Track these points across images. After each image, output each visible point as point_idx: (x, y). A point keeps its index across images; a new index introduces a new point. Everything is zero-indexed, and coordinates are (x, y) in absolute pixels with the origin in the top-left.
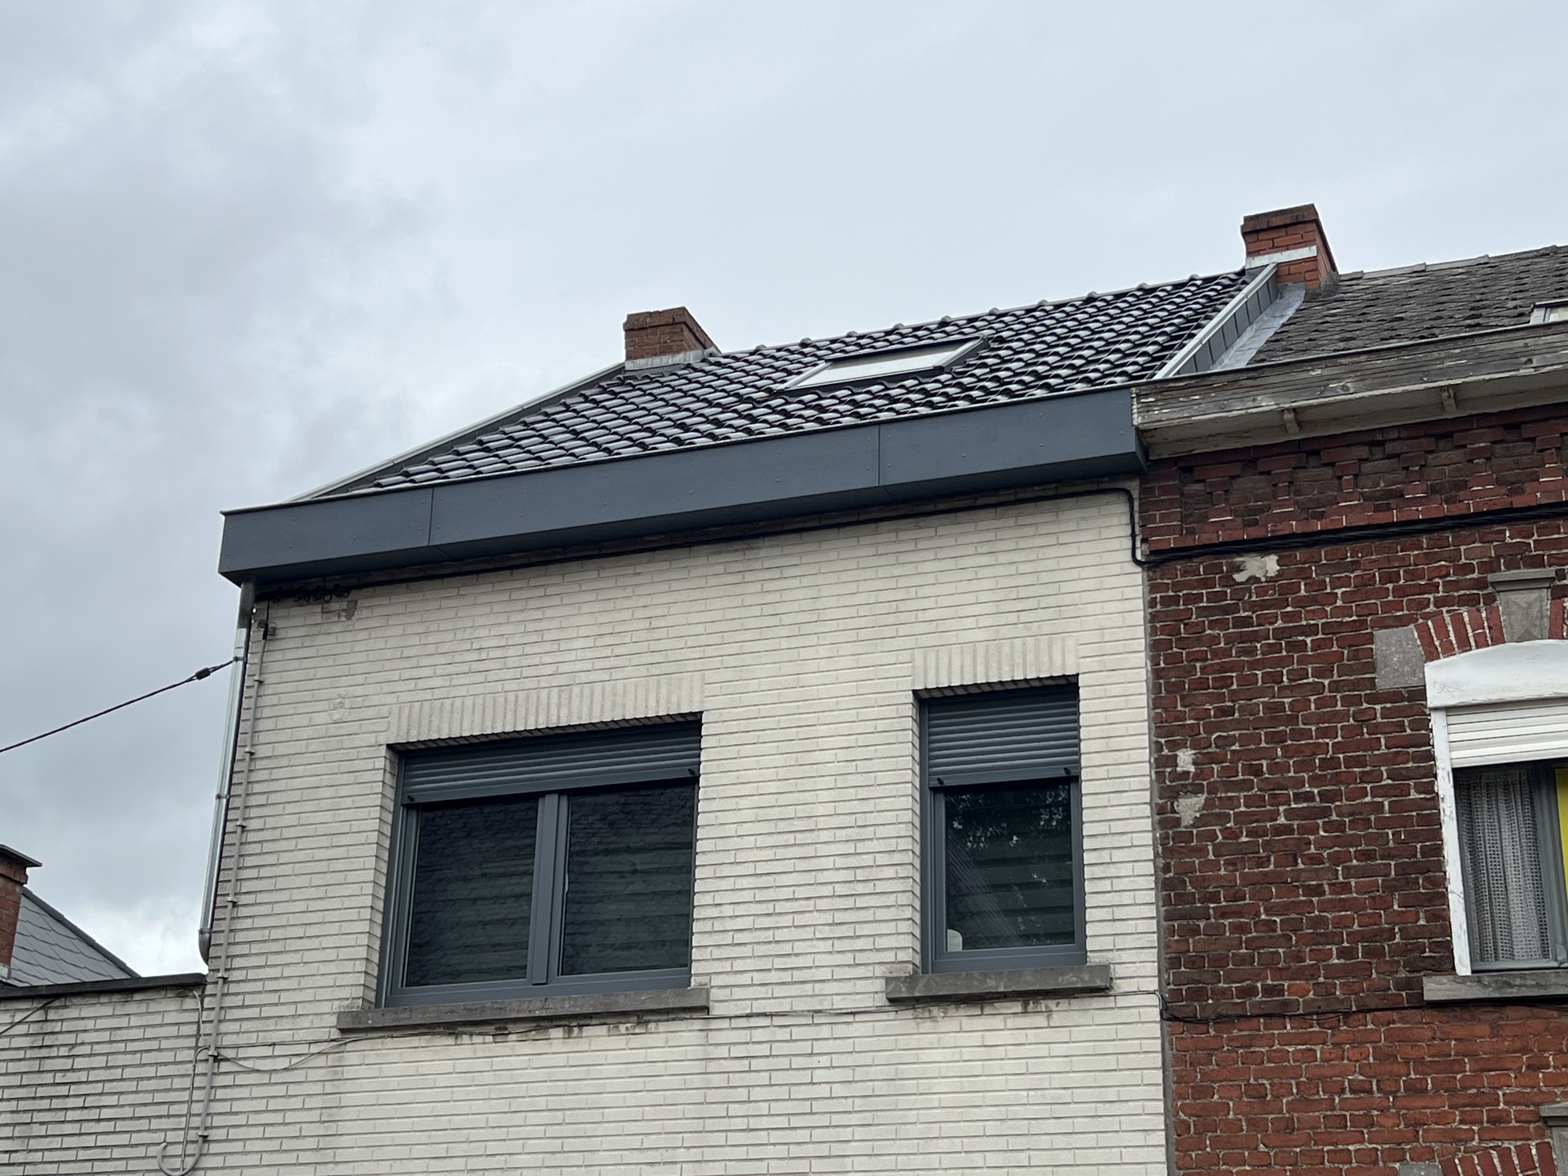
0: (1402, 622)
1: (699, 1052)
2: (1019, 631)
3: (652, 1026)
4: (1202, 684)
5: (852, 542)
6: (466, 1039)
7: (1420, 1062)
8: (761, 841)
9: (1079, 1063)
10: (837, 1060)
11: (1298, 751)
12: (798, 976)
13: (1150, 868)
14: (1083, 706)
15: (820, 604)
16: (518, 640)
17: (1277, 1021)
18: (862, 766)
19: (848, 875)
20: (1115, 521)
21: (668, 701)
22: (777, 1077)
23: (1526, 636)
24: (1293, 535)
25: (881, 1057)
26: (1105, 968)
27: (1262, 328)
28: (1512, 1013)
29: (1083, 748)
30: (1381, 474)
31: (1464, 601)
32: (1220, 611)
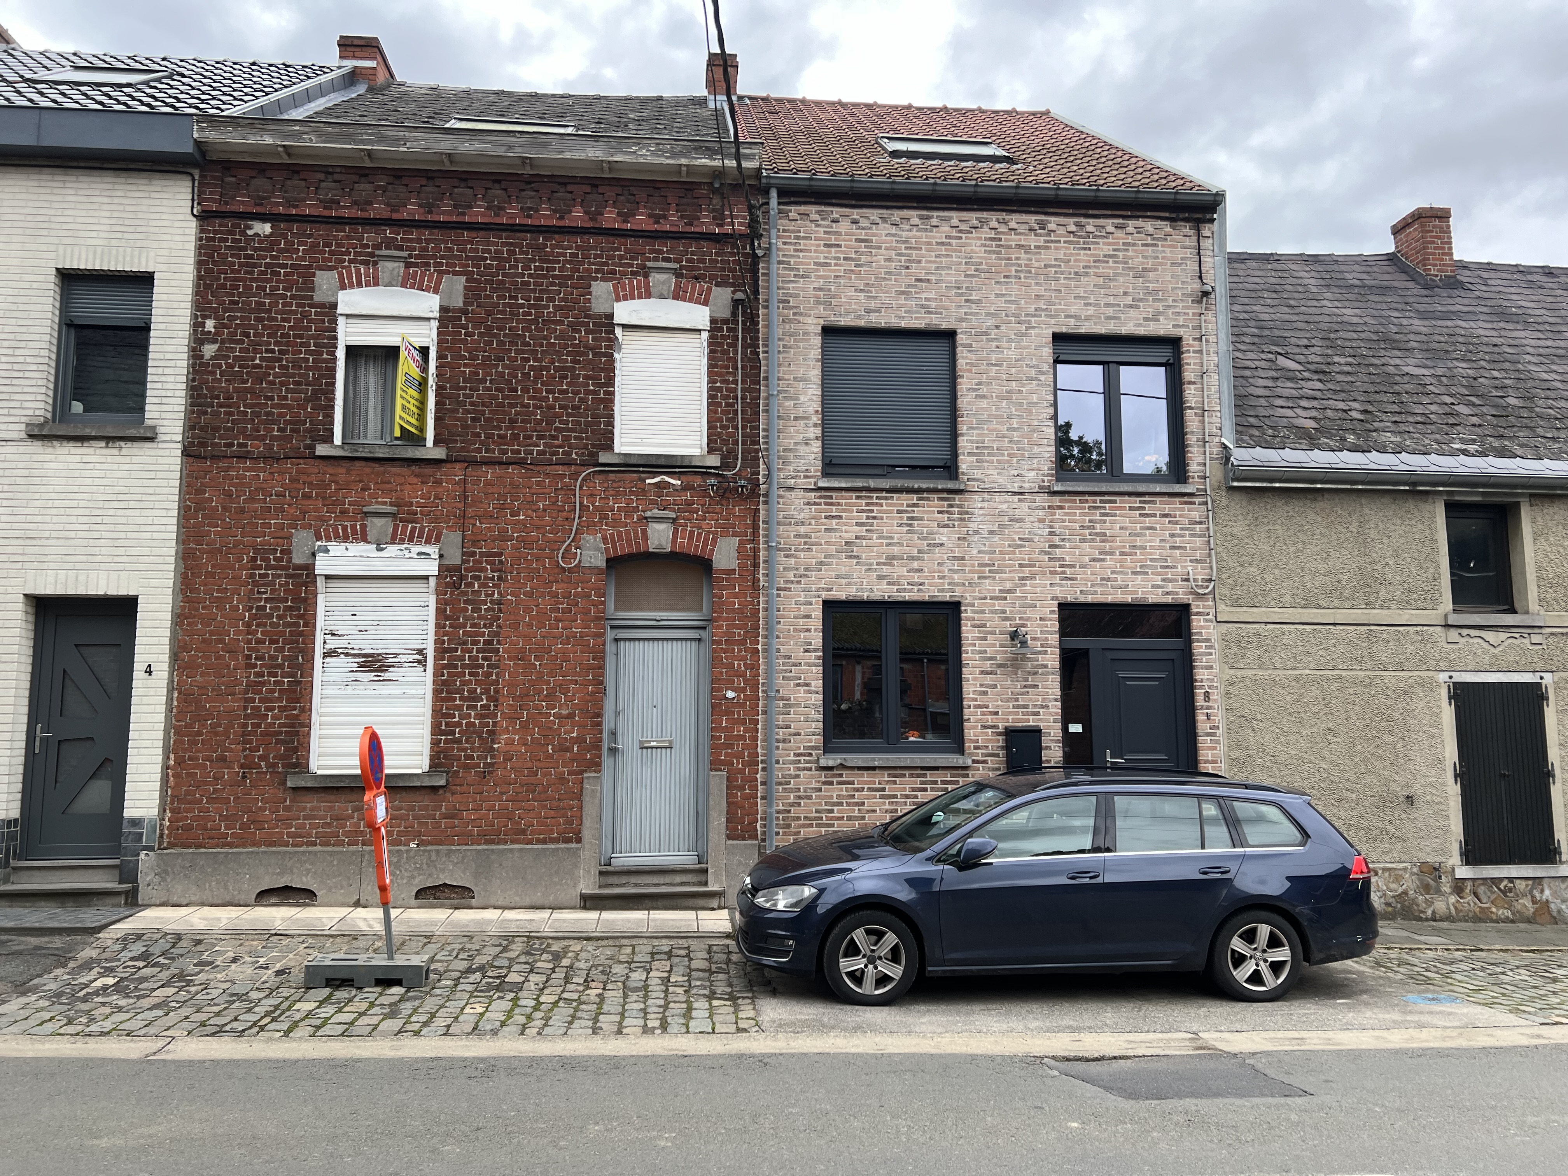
0: (331, 268)
2: (123, 243)
4: (224, 286)
5: (24, 176)
7: (311, 483)
9: (134, 474)
11: (271, 327)
13: (184, 379)
14: (155, 290)
17: (243, 460)
18: (21, 307)
20: (184, 190)
23: (389, 284)
24: (280, 214)
25: (21, 465)
26: (154, 428)
27: (330, 100)
28: (358, 464)
29: (153, 312)
30: (330, 189)
31: (363, 263)
32: (237, 250)
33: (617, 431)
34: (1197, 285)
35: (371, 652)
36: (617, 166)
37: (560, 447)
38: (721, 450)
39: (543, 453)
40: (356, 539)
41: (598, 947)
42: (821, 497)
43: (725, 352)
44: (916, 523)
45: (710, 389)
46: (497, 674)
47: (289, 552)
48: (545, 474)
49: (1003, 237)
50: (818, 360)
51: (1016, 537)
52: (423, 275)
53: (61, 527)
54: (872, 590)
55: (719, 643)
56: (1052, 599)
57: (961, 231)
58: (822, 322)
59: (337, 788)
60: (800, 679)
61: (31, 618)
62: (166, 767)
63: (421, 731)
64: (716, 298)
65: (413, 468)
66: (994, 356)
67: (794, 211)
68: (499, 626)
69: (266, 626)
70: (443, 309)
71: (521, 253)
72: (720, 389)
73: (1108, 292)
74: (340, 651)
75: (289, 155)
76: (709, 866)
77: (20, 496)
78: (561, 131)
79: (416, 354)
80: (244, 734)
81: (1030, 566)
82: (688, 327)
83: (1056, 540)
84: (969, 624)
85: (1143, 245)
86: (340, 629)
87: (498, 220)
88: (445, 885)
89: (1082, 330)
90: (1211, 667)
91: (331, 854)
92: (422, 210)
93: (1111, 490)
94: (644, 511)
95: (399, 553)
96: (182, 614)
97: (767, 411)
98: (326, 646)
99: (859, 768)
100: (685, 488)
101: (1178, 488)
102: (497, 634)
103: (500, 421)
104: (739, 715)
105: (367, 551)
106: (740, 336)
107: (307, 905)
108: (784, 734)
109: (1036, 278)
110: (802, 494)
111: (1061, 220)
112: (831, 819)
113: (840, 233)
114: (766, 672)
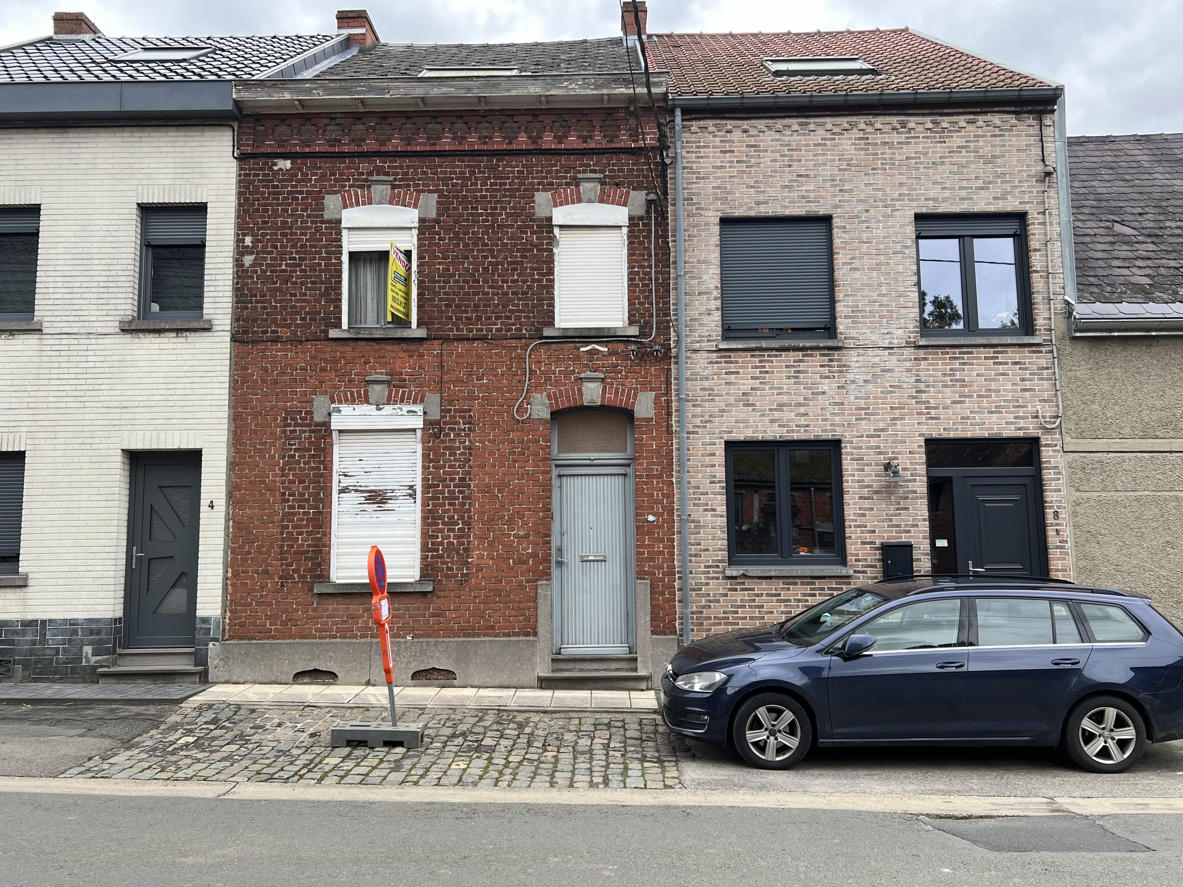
0: (336, 193)
1: (38, 347)
2: (184, 181)
3: (16, 336)
4: (257, 210)
5: (112, 135)
7: (326, 360)
8: (67, 262)
9: (197, 357)
10: (98, 353)
11: (292, 240)
12: (82, 319)
13: (231, 283)
14: (208, 216)
17: (275, 343)
18: (113, 234)
19: (106, 279)
20: (226, 138)
21: (25, 198)
22: (71, 359)
23: (380, 203)
24: (297, 153)
25: (117, 352)
26: (210, 321)
27: (332, 62)
28: (360, 343)
29: (207, 233)
30: (334, 132)
31: (359, 187)
32: (266, 182)
33: (556, 311)
34: (1040, 167)
35: (375, 488)
36: (552, 99)
37: (513, 325)
38: (639, 322)
39: (500, 330)
40: (361, 401)
41: (552, 719)
42: (721, 357)
43: (641, 243)
44: (801, 375)
45: (630, 273)
46: (470, 504)
47: (311, 413)
48: (502, 347)
49: (870, 136)
50: (717, 246)
51: (888, 385)
52: (405, 194)
53: (146, 398)
54: (765, 432)
55: (641, 477)
56: (920, 435)
57: (834, 134)
58: (720, 214)
59: (351, 594)
60: (707, 505)
61: (127, 467)
62: (226, 578)
63: (413, 549)
64: (633, 199)
65: (402, 345)
66: (865, 236)
67: (695, 125)
68: (470, 467)
69: (295, 470)
70: (422, 220)
71: (480, 172)
72: (637, 273)
73: (962, 177)
74: (351, 488)
75: (303, 107)
76: (638, 655)
77: (116, 375)
78: (508, 73)
79: (402, 256)
80: (281, 553)
81: (900, 408)
82: (611, 224)
83: (922, 386)
84: (849, 458)
85: (991, 136)
86: (351, 471)
87: (461, 148)
88: (434, 668)
89: (940, 210)
90: (1060, 490)
91: (348, 644)
92: (403, 143)
93: (968, 343)
94: (579, 373)
95: (394, 411)
96: (234, 462)
97: (676, 289)
98: (341, 485)
99: (759, 578)
100: (611, 354)
101: (1027, 340)
102: (469, 473)
103: (467, 306)
104: (659, 535)
105: (369, 410)
106: (653, 230)
107: (331, 684)
108: (695, 550)
109: (899, 169)
110: (706, 355)
111: (920, 119)
112: (736, 618)
113: (733, 142)
114: (679, 500)
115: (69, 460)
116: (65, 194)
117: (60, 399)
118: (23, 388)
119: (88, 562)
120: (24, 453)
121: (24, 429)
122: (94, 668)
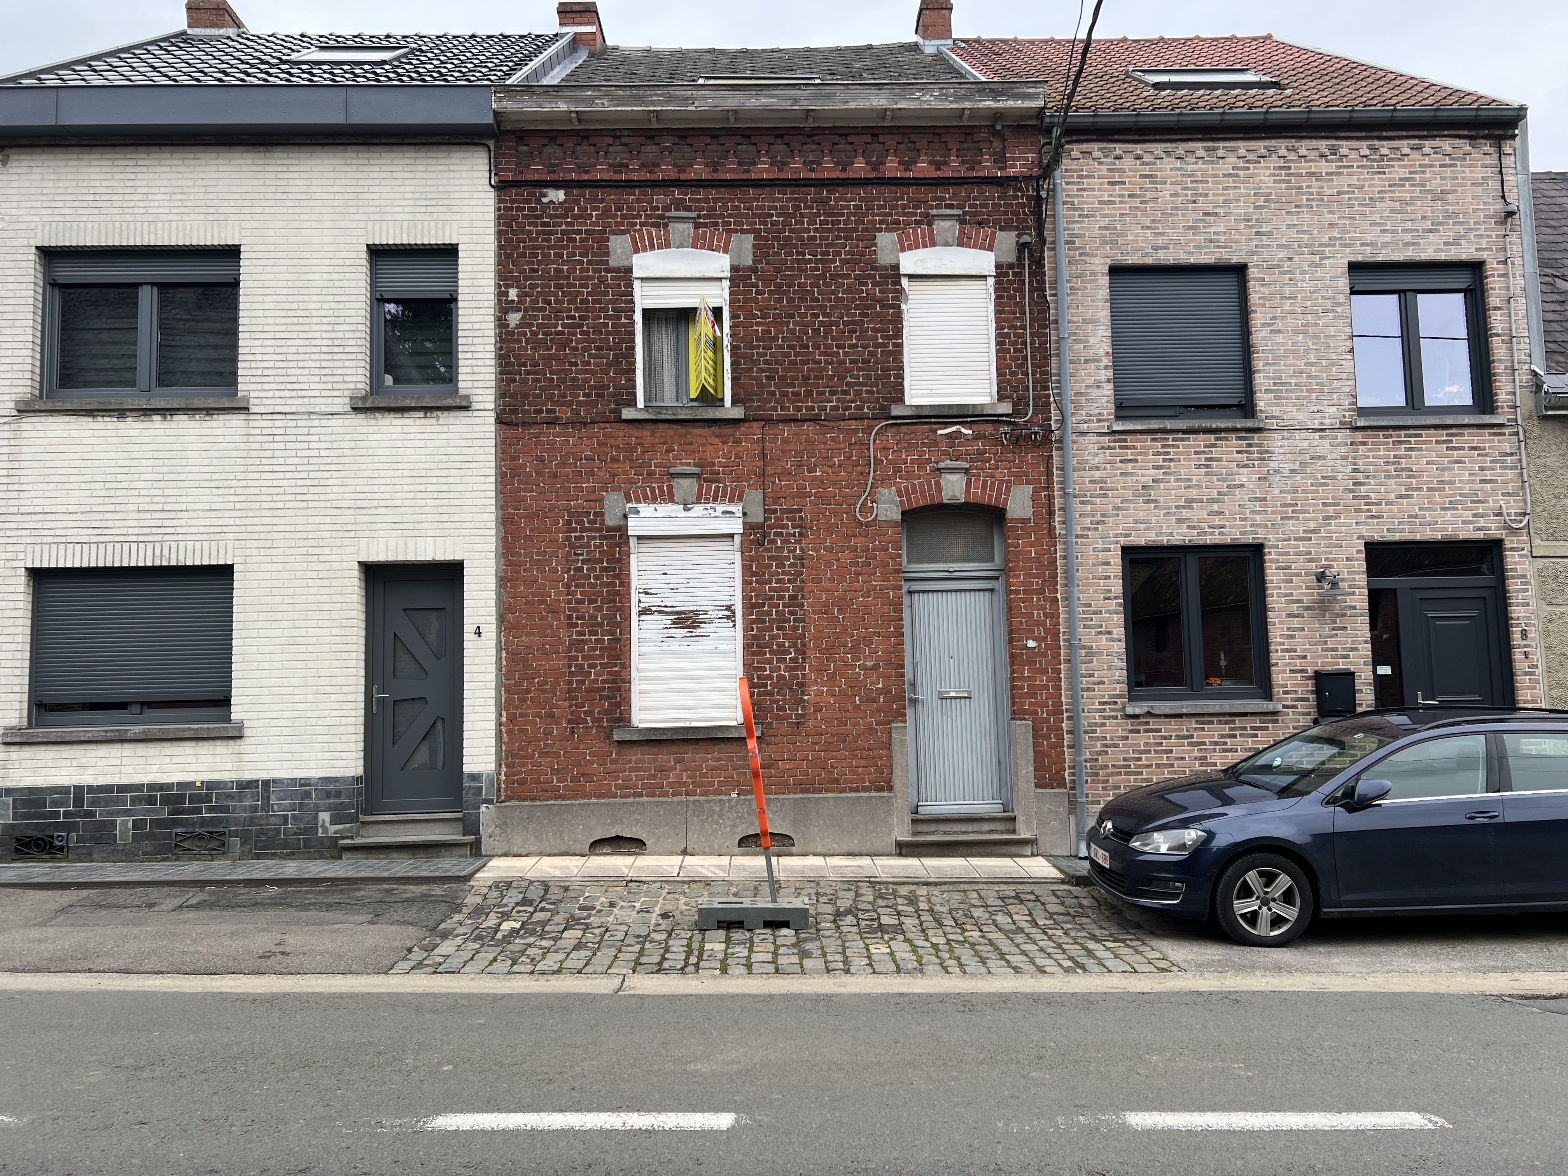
0: (623, 232)
1: (244, 431)
2: (427, 217)
3: (215, 416)
4: (523, 255)
5: (331, 155)
6: (99, 419)
7: (618, 447)
8: (278, 321)
9: (453, 443)
10: (323, 438)
11: (570, 293)
12: (300, 394)
13: (492, 348)
14: (460, 261)
15: (312, 189)
16: (119, 190)
17: (552, 426)
18: (337, 284)
19: (329, 342)
20: (480, 161)
21: (219, 236)
22: (289, 446)
23: (681, 246)
24: (572, 181)
25: (347, 437)
26: (467, 397)
28: (661, 426)
29: (459, 284)
30: (618, 153)
31: (654, 225)
32: (534, 217)
33: (907, 383)
34: (1500, 206)
35: (683, 609)
36: (899, 114)
37: (852, 401)
38: (1011, 397)
39: (836, 408)
40: (664, 500)
41: (942, 892)
42: (1115, 441)
43: (1011, 297)
44: (1214, 464)
45: (998, 336)
46: (803, 628)
47: (602, 514)
49: (1293, 165)
50: (1106, 301)
51: (1319, 476)
52: (712, 235)
53: (387, 496)
54: (1171, 534)
55: (1017, 592)
56: (1359, 538)
57: (1248, 161)
58: (1109, 261)
59: (660, 741)
60: (1101, 627)
61: (364, 584)
62: (499, 724)
63: (734, 684)
64: (1000, 242)
65: (713, 428)
66: (1287, 289)
67: (1076, 150)
68: (802, 581)
69: (584, 586)
70: (734, 269)
71: (806, 207)
72: (1007, 335)
73: (1405, 216)
74: (654, 609)
75: (581, 121)
76: (1017, 814)
77: (347, 467)
79: (710, 313)
80: (569, 691)
81: (1334, 505)
82: (974, 273)
83: (1360, 476)
84: (1274, 566)
85: (1441, 166)
86: (654, 588)
87: (783, 176)
89: (1380, 259)
90: (1528, 604)
91: (658, 804)
92: (708, 169)
93: (1417, 423)
95: (705, 512)
96: (505, 577)
97: (1058, 355)
98: (642, 605)
99: (1167, 716)
100: (976, 437)
101: (1487, 419)
102: (801, 589)
103: (794, 378)
104: (1041, 665)
105: (675, 511)
106: (1027, 280)
107: (638, 854)
108: (1087, 682)
109: (1329, 206)
110: (1095, 438)
111: (1354, 144)
112: (1140, 766)
113: (1123, 170)
114: (1068, 620)
115: (291, 575)
116: (271, 232)
117: (275, 498)
118: (226, 484)
119: (321, 706)
120: (232, 565)
121: (231, 536)
122: (334, 840)
